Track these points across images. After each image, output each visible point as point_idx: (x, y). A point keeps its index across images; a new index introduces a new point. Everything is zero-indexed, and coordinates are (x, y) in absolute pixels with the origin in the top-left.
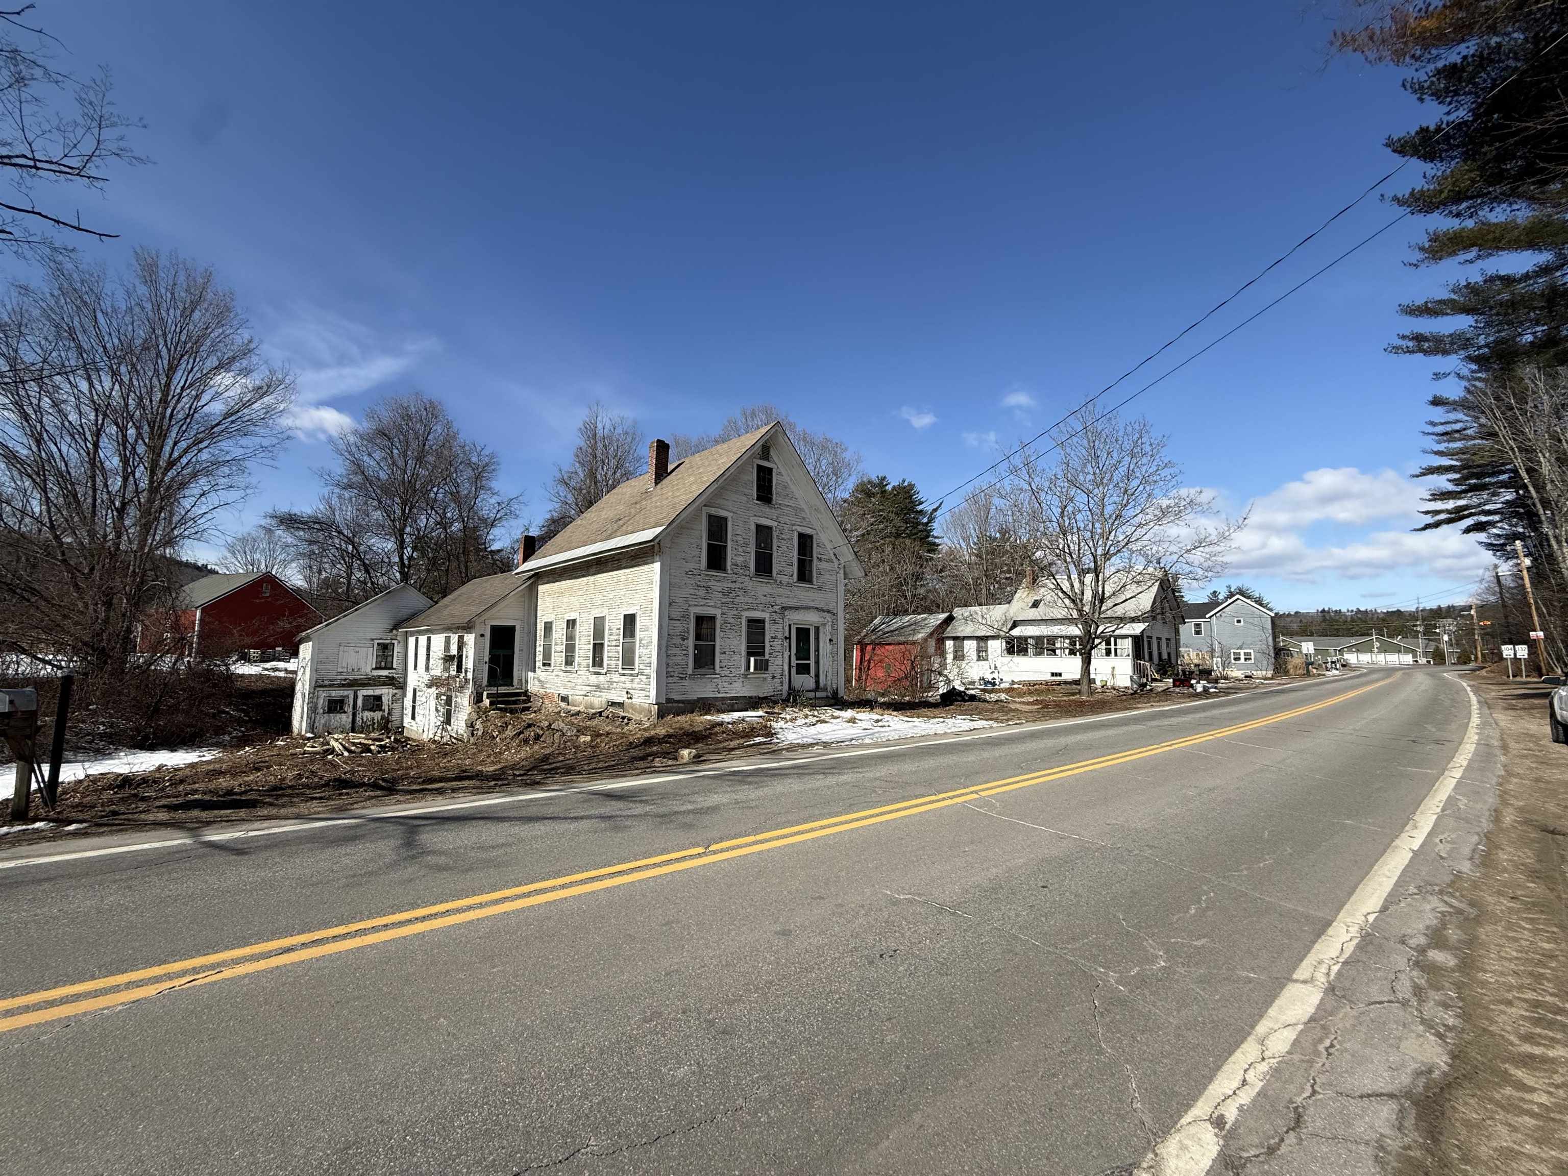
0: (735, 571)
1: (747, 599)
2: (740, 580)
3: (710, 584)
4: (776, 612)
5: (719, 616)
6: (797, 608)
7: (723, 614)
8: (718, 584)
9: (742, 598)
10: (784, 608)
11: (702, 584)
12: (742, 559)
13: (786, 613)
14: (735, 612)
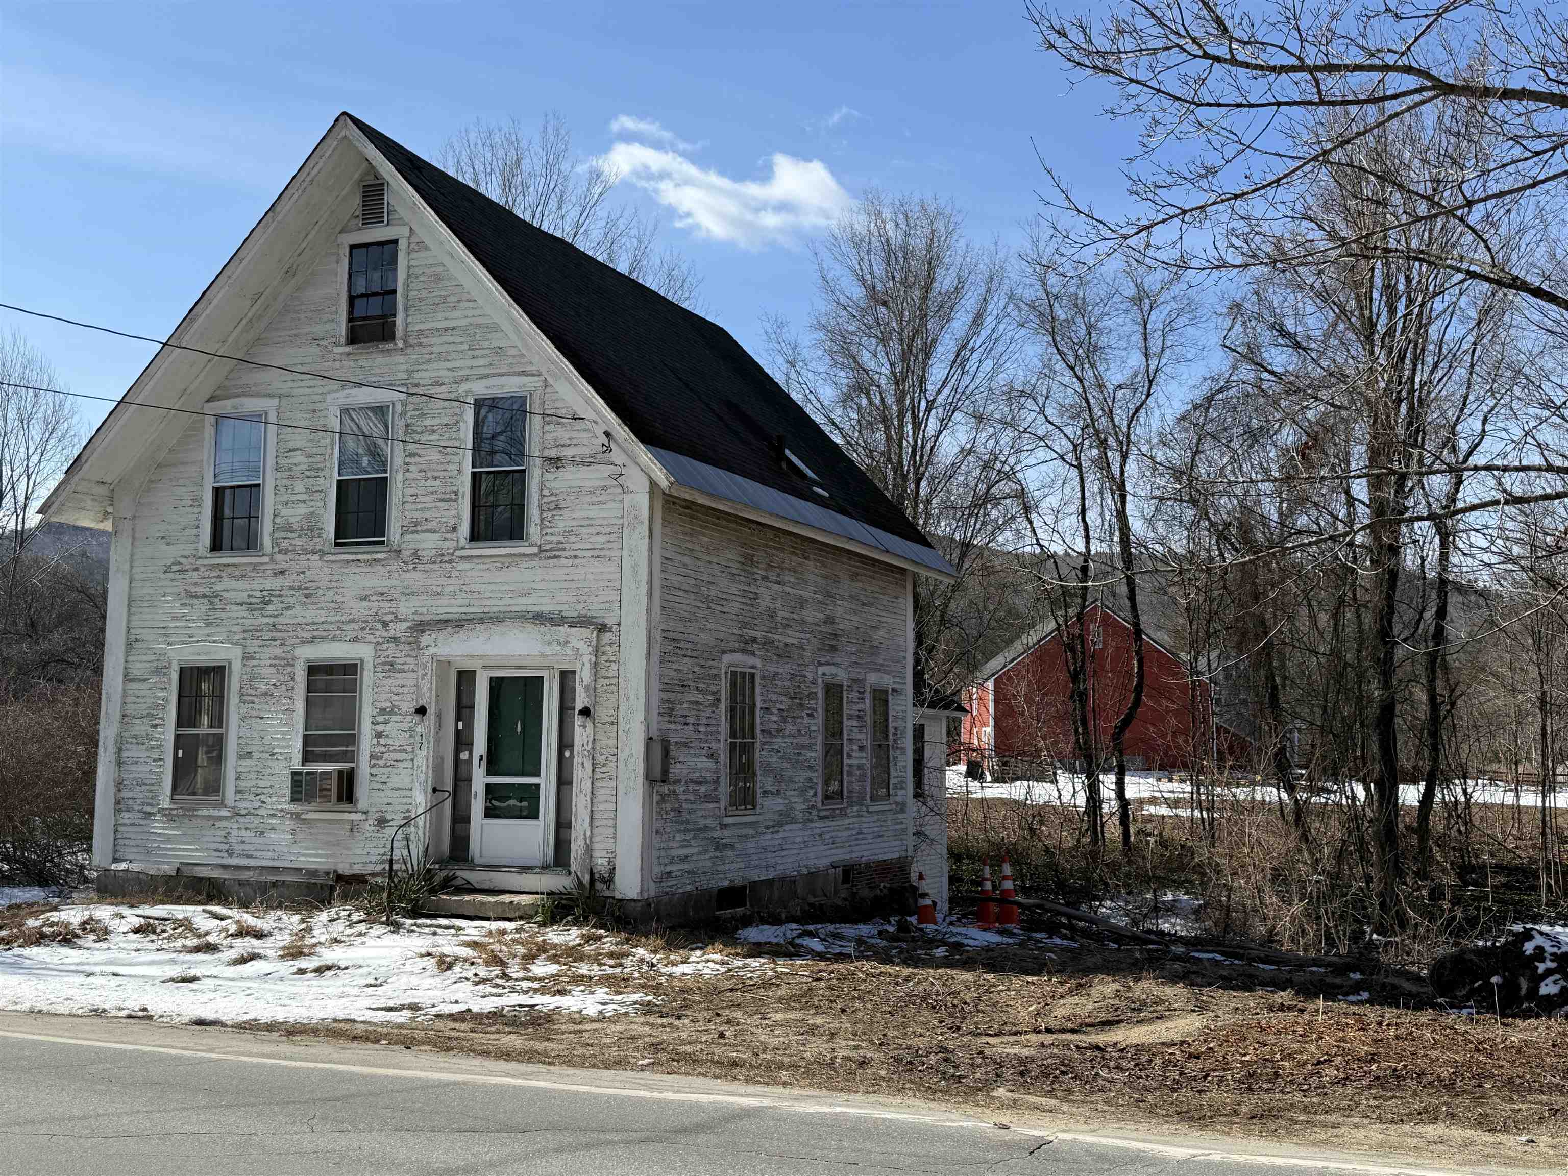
0: (285, 545)
1: (311, 614)
2: (295, 567)
3: (219, 587)
4: (395, 640)
5: (237, 666)
6: (459, 624)
7: (247, 657)
8: (240, 585)
9: (298, 611)
10: (420, 627)
11: (201, 590)
12: (302, 510)
13: (425, 640)
14: (278, 651)
